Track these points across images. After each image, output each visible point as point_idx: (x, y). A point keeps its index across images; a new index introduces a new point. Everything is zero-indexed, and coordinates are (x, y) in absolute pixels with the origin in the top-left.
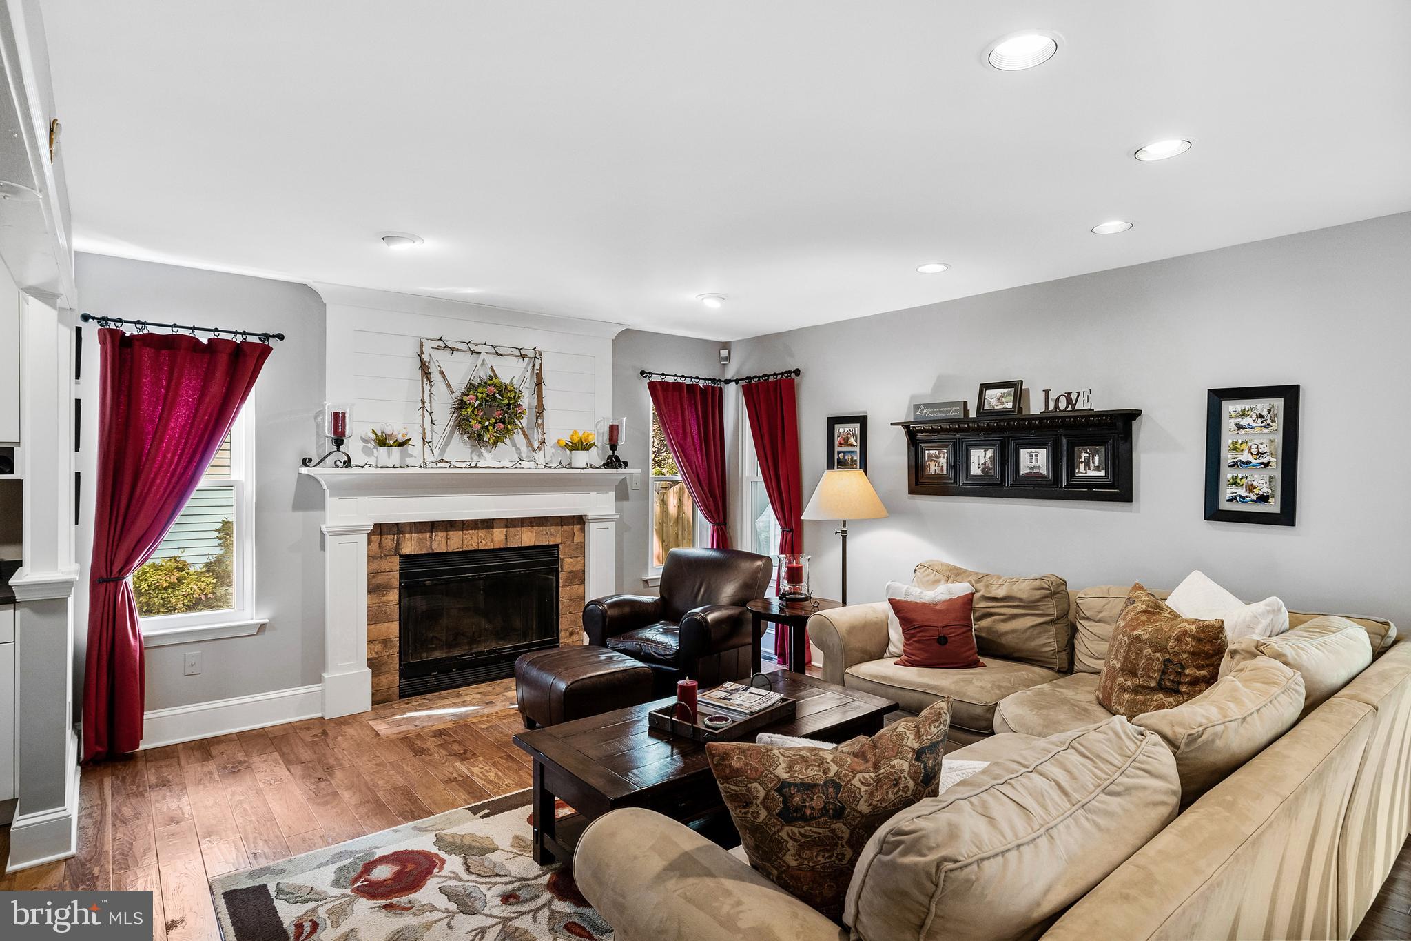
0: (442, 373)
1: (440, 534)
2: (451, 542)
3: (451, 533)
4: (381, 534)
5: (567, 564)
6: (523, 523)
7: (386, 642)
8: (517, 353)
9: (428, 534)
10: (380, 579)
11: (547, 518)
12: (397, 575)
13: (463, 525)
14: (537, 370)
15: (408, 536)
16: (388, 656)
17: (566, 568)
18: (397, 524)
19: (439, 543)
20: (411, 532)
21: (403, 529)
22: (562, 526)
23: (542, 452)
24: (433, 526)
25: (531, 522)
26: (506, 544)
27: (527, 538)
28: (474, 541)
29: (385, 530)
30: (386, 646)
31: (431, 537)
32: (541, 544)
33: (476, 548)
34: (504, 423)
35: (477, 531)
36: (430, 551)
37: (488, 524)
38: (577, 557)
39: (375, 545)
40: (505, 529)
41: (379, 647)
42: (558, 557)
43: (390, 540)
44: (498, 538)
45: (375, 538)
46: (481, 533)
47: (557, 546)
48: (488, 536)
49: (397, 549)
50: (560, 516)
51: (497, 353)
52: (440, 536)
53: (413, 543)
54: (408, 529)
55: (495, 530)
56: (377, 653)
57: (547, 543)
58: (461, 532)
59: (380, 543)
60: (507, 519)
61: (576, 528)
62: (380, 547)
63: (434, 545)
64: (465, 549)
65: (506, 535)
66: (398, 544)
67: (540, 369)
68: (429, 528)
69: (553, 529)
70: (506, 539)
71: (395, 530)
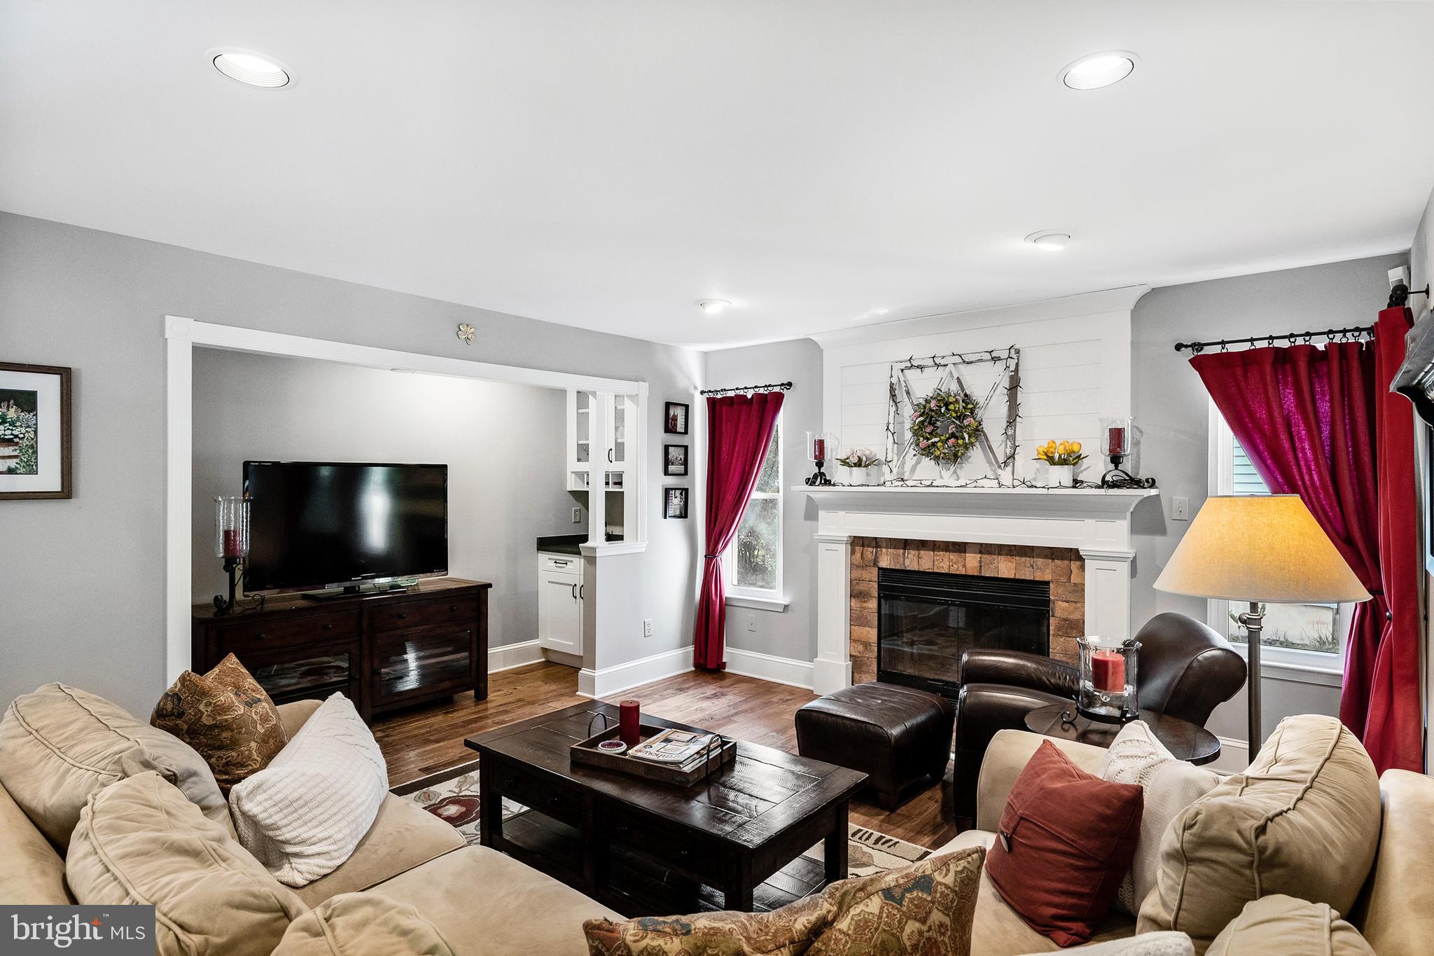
0: (908, 393)
1: (913, 552)
2: (922, 561)
3: (922, 552)
4: (863, 546)
5: (1060, 609)
6: (1001, 551)
7: (866, 645)
8: (988, 356)
9: (902, 551)
10: (862, 587)
11: (1032, 548)
12: (876, 585)
13: (935, 545)
14: (1012, 371)
15: (884, 550)
16: (868, 658)
17: (1058, 613)
18: (876, 538)
19: (912, 562)
20: (887, 548)
21: (880, 543)
22: (1053, 559)
23: (1009, 469)
24: (906, 544)
25: (1010, 551)
26: (980, 572)
27: (1005, 568)
28: (944, 564)
29: (866, 543)
30: (866, 648)
31: (904, 554)
32: (1024, 578)
33: (947, 571)
34: (957, 438)
35: (948, 553)
36: (904, 568)
37: (960, 548)
38: (1076, 602)
39: (858, 555)
40: (980, 555)
41: (861, 648)
42: (1049, 597)
43: (870, 552)
44: (971, 564)
45: (858, 549)
46: (953, 556)
47: (1047, 583)
48: (960, 560)
49: (875, 562)
50: (1051, 548)
51: (964, 362)
52: (912, 554)
53: (889, 557)
54: (884, 544)
55: (967, 555)
56: (859, 652)
57: (1032, 578)
58: (932, 553)
59: (862, 554)
60: (981, 544)
61: (1074, 565)
62: (862, 557)
63: (907, 562)
64: (936, 570)
65: (980, 562)
66: (876, 557)
67: (1017, 370)
68: (902, 546)
69: (1040, 561)
70: (981, 566)
71: (874, 543)
